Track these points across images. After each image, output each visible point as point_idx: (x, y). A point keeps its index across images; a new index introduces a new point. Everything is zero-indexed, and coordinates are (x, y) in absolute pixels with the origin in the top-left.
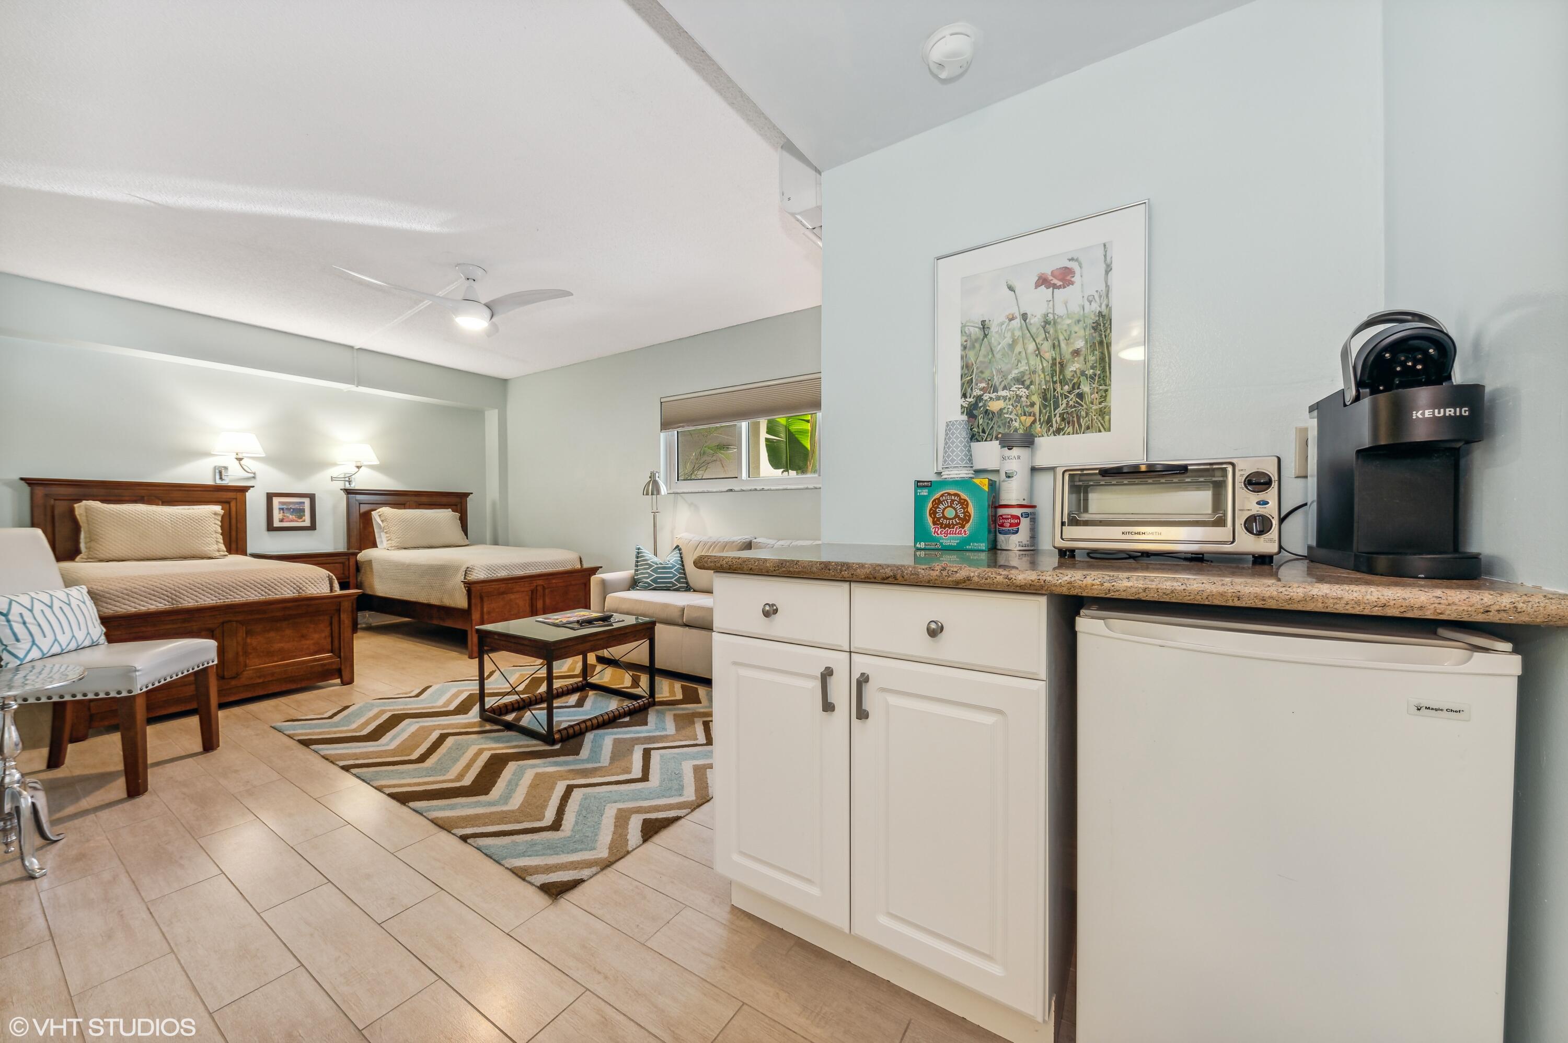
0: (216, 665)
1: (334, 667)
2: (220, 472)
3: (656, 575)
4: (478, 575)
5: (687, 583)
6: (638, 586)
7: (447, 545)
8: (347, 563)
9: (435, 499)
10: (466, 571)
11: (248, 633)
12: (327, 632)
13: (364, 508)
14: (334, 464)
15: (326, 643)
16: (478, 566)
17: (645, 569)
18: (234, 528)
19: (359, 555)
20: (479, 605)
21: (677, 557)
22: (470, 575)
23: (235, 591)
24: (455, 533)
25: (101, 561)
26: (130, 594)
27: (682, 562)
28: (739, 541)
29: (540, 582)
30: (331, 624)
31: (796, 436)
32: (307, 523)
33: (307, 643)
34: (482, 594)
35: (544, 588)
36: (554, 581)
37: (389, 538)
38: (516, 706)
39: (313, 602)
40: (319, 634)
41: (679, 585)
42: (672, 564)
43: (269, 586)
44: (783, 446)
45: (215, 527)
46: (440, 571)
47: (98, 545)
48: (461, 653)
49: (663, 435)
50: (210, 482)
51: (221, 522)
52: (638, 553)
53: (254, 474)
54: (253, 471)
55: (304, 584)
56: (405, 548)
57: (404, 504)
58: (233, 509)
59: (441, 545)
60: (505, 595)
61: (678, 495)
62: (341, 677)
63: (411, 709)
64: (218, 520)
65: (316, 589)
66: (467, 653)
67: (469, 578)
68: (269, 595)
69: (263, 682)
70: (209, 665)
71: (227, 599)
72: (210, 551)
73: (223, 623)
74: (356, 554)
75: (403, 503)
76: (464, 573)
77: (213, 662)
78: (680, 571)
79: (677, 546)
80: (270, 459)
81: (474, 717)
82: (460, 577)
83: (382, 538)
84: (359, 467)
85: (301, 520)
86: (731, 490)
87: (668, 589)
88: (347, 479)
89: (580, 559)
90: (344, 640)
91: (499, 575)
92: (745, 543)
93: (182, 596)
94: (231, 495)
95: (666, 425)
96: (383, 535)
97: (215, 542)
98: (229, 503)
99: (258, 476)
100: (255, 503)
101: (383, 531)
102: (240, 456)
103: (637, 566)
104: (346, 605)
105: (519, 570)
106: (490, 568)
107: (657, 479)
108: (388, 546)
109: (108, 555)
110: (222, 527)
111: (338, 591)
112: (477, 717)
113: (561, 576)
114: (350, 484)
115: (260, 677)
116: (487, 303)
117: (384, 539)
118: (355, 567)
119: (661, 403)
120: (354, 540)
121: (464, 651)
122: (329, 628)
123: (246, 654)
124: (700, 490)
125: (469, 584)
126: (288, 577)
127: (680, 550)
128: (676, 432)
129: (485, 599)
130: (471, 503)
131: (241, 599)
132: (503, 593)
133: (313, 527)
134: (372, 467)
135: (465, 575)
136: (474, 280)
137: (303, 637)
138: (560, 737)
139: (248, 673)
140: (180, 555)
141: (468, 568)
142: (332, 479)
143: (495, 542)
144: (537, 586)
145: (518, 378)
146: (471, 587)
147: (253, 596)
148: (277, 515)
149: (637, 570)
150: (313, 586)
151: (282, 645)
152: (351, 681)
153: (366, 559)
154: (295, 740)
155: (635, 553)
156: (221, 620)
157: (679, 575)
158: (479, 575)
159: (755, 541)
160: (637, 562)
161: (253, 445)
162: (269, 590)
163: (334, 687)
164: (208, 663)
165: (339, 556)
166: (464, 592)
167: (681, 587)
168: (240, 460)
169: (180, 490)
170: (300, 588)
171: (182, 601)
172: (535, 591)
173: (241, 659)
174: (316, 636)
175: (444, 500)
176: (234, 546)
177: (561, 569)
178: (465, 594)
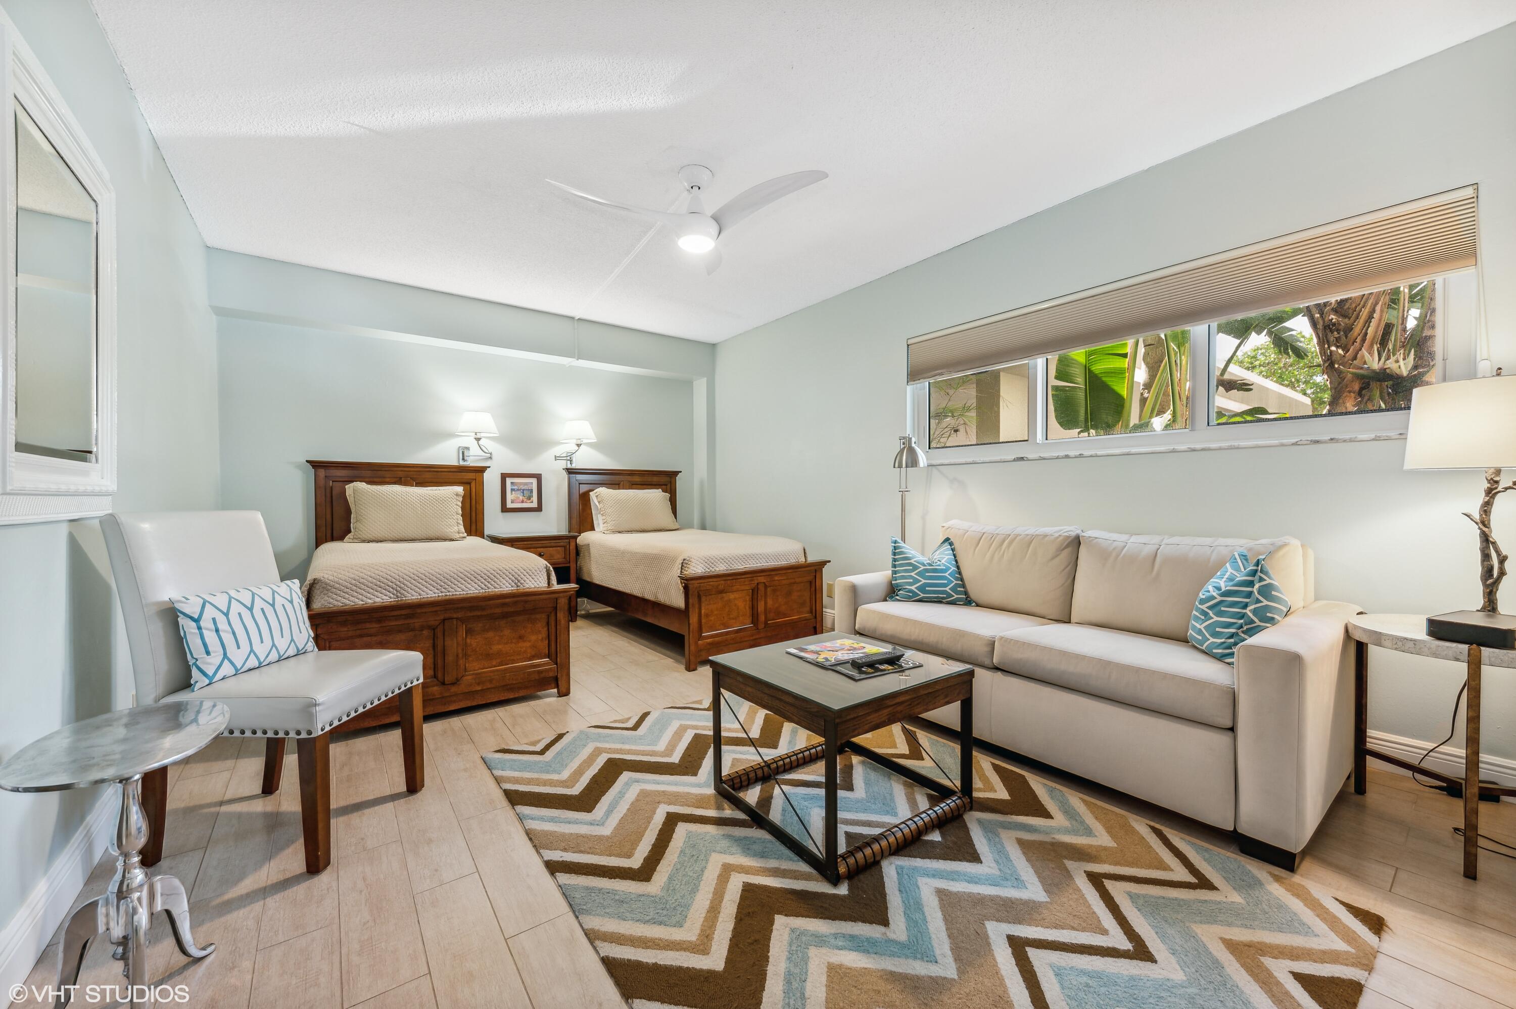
0: (422, 683)
1: (551, 674)
2: (463, 452)
3: (924, 581)
4: (695, 569)
5: (966, 593)
6: (897, 595)
7: (658, 528)
8: (568, 546)
9: (649, 479)
10: (682, 563)
11: (469, 632)
12: (544, 634)
13: (584, 488)
14: (558, 443)
15: (543, 646)
16: (695, 558)
17: (906, 571)
18: (474, 509)
19: (578, 539)
20: (697, 606)
21: (947, 555)
22: (687, 569)
23: (456, 583)
24: (664, 515)
25: (364, 541)
26: (357, 585)
27: (956, 561)
28: (1057, 535)
29: (762, 579)
30: (548, 624)
31: (1104, 379)
32: (535, 505)
33: (524, 645)
34: (700, 593)
35: (766, 587)
36: (776, 578)
37: (605, 520)
38: (760, 773)
39: (530, 598)
40: (536, 636)
41: (956, 596)
42: (945, 565)
43: (489, 577)
44: (1081, 395)
45: (456, 509)
46: (655, 561)
47: (362, 526)
48: (677, 661)
49: (909, 389)
50: (456, 464)
51: (462, 503)
52: (895, 548)
53: (491, 454)
54: (490, 452)
55: (522, 576)
56: (619, 532)
57: (619, 484)
58: (474, 490)
59: (652, 529)
60: (724, 595)
61: (934, 468)
62: (557, 686)
63: (629, 752)
64: (459, 501)
65: (533, 582)
66: (684, 661)
67: (685, 572)
68: (489, 588)
69: (482, 690)
70: (414, 684)
71: (449, 592)
72: (451, 532)
73: (444, 620)
74: (575, 538)
75: (617, 483)
76: (680, 566)
77: (418, 680)
78: (956, 575)
79: (947, 540)
80: (504, 439)
81: (705, 785)
82: (676, 571)
83: (599, 521)
84: (579, 445)
85: (530, 501)
86: (1022, 459)
87: (939, 601)
88: (569, 458)
89: (804, 550)
90: (560, 641)
91: (717, 569)
92: (1068, 537)
93: (406, 588)
94: (471, 476)
95: (914, 375)
96: (600, 517)
97: (456, 525)
98: (470, 484)
99: (494, 457)
100: (491, 482)
101: (600, 513)
102: (478, 436)
103: (894, 566)
104: (563, 602)
105: (739, 564)
106: (708, 561)
107: (913, 445)
108: (605, 529)
109: (369, 536)
110: (463, 508)
111: (556, 587)
112: (709, 786)
113: (784, 572)
114: (571, 464)
115: (479, 684)
116: (713, 214)
117: (601, 522)
118: (575, 551)
119: (908, 345)
120: (574, 521)
121: (679, 657)
122: (546, 629)
123: (466, 656)
124: (970, 460)
125: (686, 580)
126: (507, 568)
127: (951, 544)
128: (928, 383)
129: (703, 599)
130: (680, 481)
131: (462, 593)
132: (721, 592)
133: (539, 509)
134: (589, 445)
135: (682, 569)
136: (699, 188)
137: (521, 638)
138: (847, 873)
139: (468, 679)
140: (428, 537)
141: (684, 560)
142: (556, 458)
143: (703, 527)
144: (758, 584)
145: (726, 341)
146: (689, 585)
147: (473, 589)
148: (510, 496)
149: (894, 572)
150: (531, 579)
151: (500, 647)
152: (567, 693)
153: (584, 543)
154: (501, 788)
155: (891, 548)
156: (442, 617)
157: (955, 582)
158: (697, 569)
159: (1083, 534)
160: (895, 560)
161: (487, 423)
162: (489, 582)
163: (549, 700)
164: (412, 683)
165: (559, 539)
166: (680, 590)
167: (958, 599)
168: (478, 440)
169: (430, 471)
170: (518, 581)
171: (406, 593)
172: (756, 590)
173: (461, 662)
174: (533, 638)
175: (655, 479)
176: (474, 527)
177: (783, 563)
178: (681, 592)
